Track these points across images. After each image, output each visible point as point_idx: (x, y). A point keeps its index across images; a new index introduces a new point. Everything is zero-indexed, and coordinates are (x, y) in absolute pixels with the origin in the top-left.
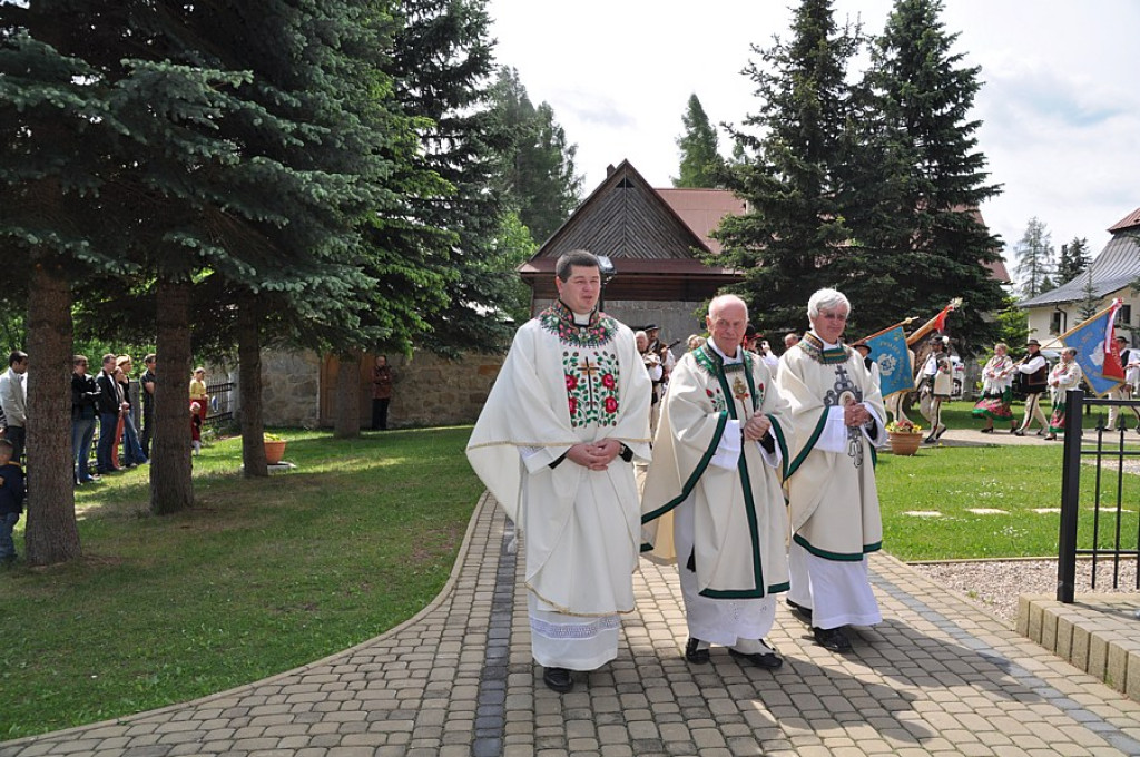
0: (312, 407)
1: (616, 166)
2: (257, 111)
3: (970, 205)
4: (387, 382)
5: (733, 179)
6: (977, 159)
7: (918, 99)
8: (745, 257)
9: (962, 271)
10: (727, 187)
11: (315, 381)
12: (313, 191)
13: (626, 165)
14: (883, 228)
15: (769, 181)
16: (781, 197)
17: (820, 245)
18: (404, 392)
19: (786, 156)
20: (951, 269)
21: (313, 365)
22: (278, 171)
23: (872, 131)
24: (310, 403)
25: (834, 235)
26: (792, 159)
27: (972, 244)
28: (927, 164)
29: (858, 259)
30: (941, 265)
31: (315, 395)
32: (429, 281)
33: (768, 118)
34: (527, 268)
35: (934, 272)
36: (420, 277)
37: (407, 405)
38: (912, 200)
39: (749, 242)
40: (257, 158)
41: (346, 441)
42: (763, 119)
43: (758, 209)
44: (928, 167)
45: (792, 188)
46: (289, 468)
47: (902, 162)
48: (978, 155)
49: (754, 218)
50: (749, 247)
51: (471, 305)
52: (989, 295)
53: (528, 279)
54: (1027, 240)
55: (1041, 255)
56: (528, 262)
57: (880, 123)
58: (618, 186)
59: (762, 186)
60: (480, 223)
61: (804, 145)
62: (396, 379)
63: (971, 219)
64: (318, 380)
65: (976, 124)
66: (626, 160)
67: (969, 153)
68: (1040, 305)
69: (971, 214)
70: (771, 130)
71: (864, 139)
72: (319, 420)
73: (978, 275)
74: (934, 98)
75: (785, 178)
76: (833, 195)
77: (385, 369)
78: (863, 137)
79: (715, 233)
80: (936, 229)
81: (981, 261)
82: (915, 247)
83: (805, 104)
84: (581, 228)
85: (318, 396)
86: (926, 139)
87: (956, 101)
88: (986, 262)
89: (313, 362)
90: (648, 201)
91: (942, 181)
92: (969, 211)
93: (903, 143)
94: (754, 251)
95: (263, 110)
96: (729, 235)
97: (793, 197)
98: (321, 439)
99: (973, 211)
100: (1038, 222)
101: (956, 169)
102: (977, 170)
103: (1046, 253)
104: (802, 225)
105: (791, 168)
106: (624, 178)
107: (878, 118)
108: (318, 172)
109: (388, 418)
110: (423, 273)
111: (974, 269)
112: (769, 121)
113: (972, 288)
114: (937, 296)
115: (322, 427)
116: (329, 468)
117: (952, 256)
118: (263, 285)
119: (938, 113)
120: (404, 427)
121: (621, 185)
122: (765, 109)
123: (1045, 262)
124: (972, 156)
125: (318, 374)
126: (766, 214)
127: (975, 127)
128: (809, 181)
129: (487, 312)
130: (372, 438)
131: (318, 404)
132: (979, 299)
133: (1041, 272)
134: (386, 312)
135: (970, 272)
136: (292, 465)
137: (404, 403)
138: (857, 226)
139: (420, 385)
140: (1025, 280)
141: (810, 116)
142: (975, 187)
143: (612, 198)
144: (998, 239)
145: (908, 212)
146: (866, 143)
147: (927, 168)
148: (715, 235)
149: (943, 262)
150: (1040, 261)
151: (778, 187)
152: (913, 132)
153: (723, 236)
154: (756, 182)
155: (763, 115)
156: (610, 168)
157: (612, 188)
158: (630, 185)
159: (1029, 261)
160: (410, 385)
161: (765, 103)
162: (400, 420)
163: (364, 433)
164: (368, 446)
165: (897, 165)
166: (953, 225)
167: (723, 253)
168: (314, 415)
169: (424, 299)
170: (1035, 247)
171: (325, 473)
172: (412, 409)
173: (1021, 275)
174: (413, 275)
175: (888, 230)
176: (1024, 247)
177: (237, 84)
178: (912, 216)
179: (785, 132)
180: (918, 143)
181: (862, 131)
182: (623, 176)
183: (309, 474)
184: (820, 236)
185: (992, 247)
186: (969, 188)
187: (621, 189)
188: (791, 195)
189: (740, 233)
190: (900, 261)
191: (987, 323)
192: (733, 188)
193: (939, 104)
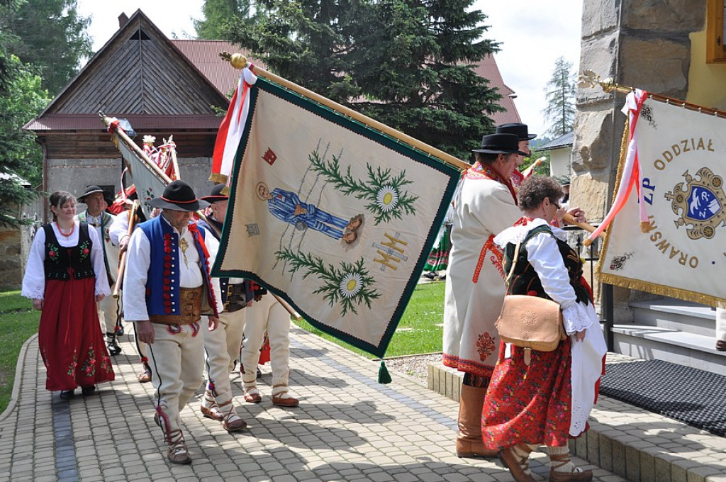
1: (129, 16)
3: (473, 60)
5: (248, 39)
6: (476, 16)
9: (464, 122)
10: (242, 46)
13: (139, 15)
14: (391, 85)
15: (281, 41)
16: (294, 57)
19: (298, 17)
20: (453, 121)
25: (345, 92)
26: (304, 21)
27: (475, 97)
28: (433, 20)
30: (446, 118)
34: (37, 126)
35: (439, 125)
38: (419, 55)
43: (273, 68)
44: (435, 23)
45: (305, 47)
47: (407, 22)
48: (477, 12)
53: (42, 137)
54: (555, 81)
55: (570, 94)
56: (37, 119)
58: (133, 38)
59: (275, 46)
61: (315, 5)
63: (471, 74)
66: (139, 10)
67: (468, 10)
69: (471, 69)
73: (480, 126)
75: (299, 37)
76: (345, 53)
80: (444, 82)
81: (484, 112)
82: (424, 98)
84: (94, 83)
88: (489, 111)
90: (166, 54)
91: (445, 37)
92: (469, 66)
97: (305, 56)
99: (473, 67)
100: (565, 62)
101: (459, 24)
102: (479, 24)
104: (317, 84)
105: (303, 29)
111: (475, 121)
113: (474, 137)
117: (459, 109)
121: (135, 37)
124: (471, 14)
126: (281, 73)
128: (321, 42)
133: (570, 111)
135: (472, 124)
138: (367, 83)
140: (556, 120)
142: (475, 41)
143: (127, 51)
144: (497, 92)
145: (414, 68)
149: (446, 115)
150: (568, 100)
151: (292, 47)
154: (270, 43)
156: (122, 17)
157: (126, 40)
158: (145, 37)
159: (558, 102)
165: (402, 25)
166: (455, 78)
170: (564, 86)
173: (553, 114)
175: (396, 87)
176: (553, 88)
178: (417, 73)
182: (137, 28)
186: (469, 43)
187: (136, 41)
188: (303, 55)
190: (408, 115)
192: (249, 48)
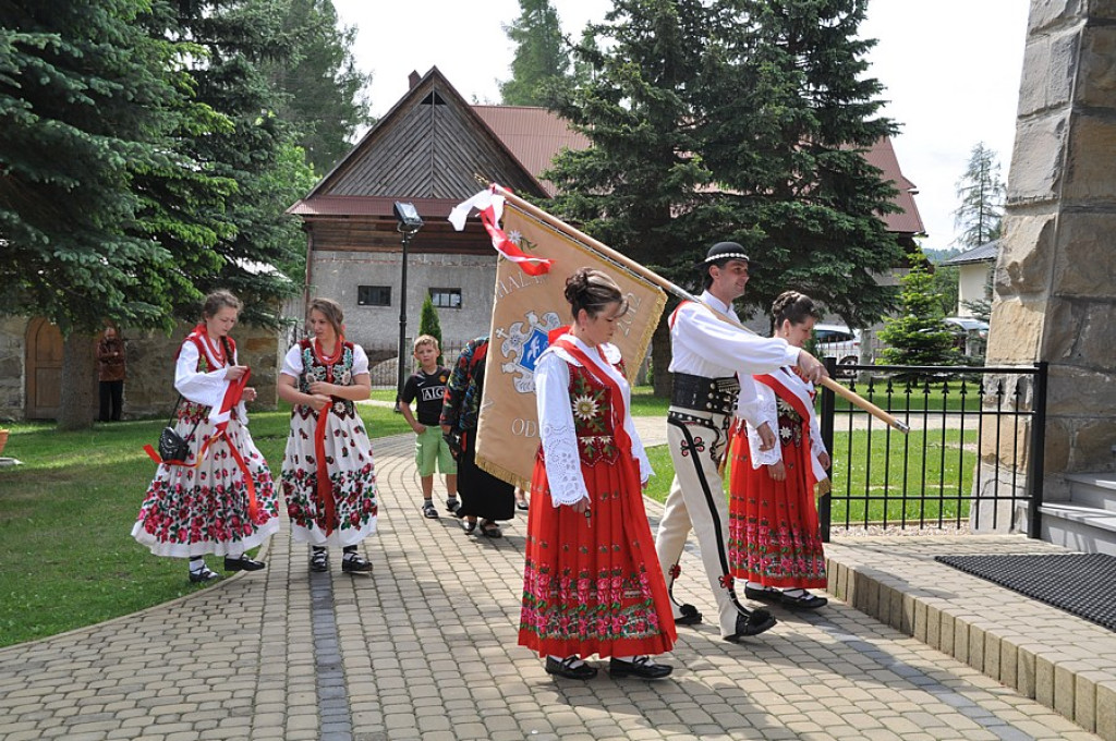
0: (13, 391)
1: (422, 74)
2: (44, 70)
3: (861, 145)
4: (119, 360)
5: (569, 106)
6: (870, 86)
7: (798, 8)
8: (583, 205)
9: (847, 223)
10: (561, 115)
11: (18, 359)
12: (111, 160)
13: (435, 74)
14: (752, 171)
15: (611, 110)
16: (627, 131)
17: (675, 191)
18: (145, 372)
19: (635, 82)
20: (832, 222)
21: (14, 336)
22: (73, 136)
23: (746, 45)
24: (11, 387)
25: (690, 178)
26: (642, 86)
27: (863, 192)
28: (812, 88)
29: (721, 208)
30: (822, 218)
31: (19, 377)
32: (204, 239)
33: (614, 28)
34: (302, 209)
35: (813, 225)
36: (194, 233)
37: (150, 389)
38: (791, 132)
39: (591, 185)
40: (52, 122)
41: (77, 434)
42: (608, 28)
43: (600, 143)
44: (815, 93)
45: (641, 118)
46: (14, 465)
47: (775, 89)
48: (872, 81)
49: (595, 156)
50: (592, 191)
51: (240, 262)
52: (880, 253)
53: (309, 224)
54: (972, 173)
55: (990, 192)
56: (303, 200)
57: (755, 36)
58: (423, 103)
59: (604, 116)
60: (251, 156)
61: (657, 65)
62: (135, 355)
63: (860, 161)
64: (22, 356)
65: (871, 43)
66: (434, 67)
67: (860, 77)
68: (973, 262)
69: (860, 154)
70: (618, 44)
71: (733, 58)
72: (25, 410)
73: (868, 230)
74: (818, 9)
75: (634, 105)
76: (693, 127)
77: (116, 343)
78: (733, 54)
79: (548, 173)
80: (821, 170)
81: (874, 212)
82: (795, 190)
83: (659, 14)
84: (375, 156)
85: (23, 378)
86: (810, 58)
87: (849, 10)
88: (881, 212)
89: (15, 333)
90: (464, 124)
91: (827, 111)
92: (857, 151)
93: (780, 63)
94: (594, 196)
95: (51, 68)
96: (565, 176)
97: (641, 131)
98: (38, 432)
99: (862, 151)
100: (985, 149)
101: (847, 95)
102: (874, 97)
103: (996, 189)
104: (654, 167)
105: (639, 95)
106: (431, 90)
107: (751, 30)
108: (115, 140)
109: (124, 406)
110: (197, 230)
111: (861, 222)
112: (615, 33)
113: (860, 244)
114: (818, 254)
115: (29, 419)
116: (70, 462)
117: (840, 206)
118: (56, 254)
119: (827, 25)
120: (145, 418)
121: (428, 101)
122: (611, 16)
123: (995, 201)
124: (864, 82)
125: (22, 348)
126: (609, 151)
127: (870, 46)
128: (663, 113)
129: (261, 272)
130: (109, 430)
131: (22, 389)
132: (868, 258)
133: (991, 215)
134: (156, 275)
135: (857, 226)
136: (17, 462)
137: (146, 387)
138: (720, 166)
139: (165, 364)
140: (971, 226)
141: (665, 26)
142: (867, 119)
143: (417, 118)
144: (893, 186)
145: (783, 150)
146: (738, 62)
147: (811, 94)
148: (548, 176)
149: (824, 213)
150: (988, 200)
151: (625, 117)
152: (794, 48)
153: (560, 177)
154: (596, 111)
155: (609, 23)
156: (414, 76)
157: (416, 104)
158: (440, 101)
159: (974, 201)
160: (153, 364)
161: (612, 9)
162: (140, 409)
163: (99, 425)
164: (107, 439)
165: (770, 92)
166: (838, 166)
167: (558, 197)
168: (16, 403)
169: (196, 259)
170: (983, 181)
171: (67, 467)
172: (156, 394)
173: (967, 217)
174: (186, 233)
175: (758, 173)
176: (969, 182)
177: (42, 45)
178: (788, 157)
179: (634, 49)
180: (801, 60)
181: (732, 46)
183: (48, 469)
184: (674, 179)
185: (885, 194)
186: (859, 121)
187: (429, 106)
188: (639, 129)
189: (579, 174)
190: (772, 211)
191: (881, 287)
192: (569, 117)
193: (827, 13)
